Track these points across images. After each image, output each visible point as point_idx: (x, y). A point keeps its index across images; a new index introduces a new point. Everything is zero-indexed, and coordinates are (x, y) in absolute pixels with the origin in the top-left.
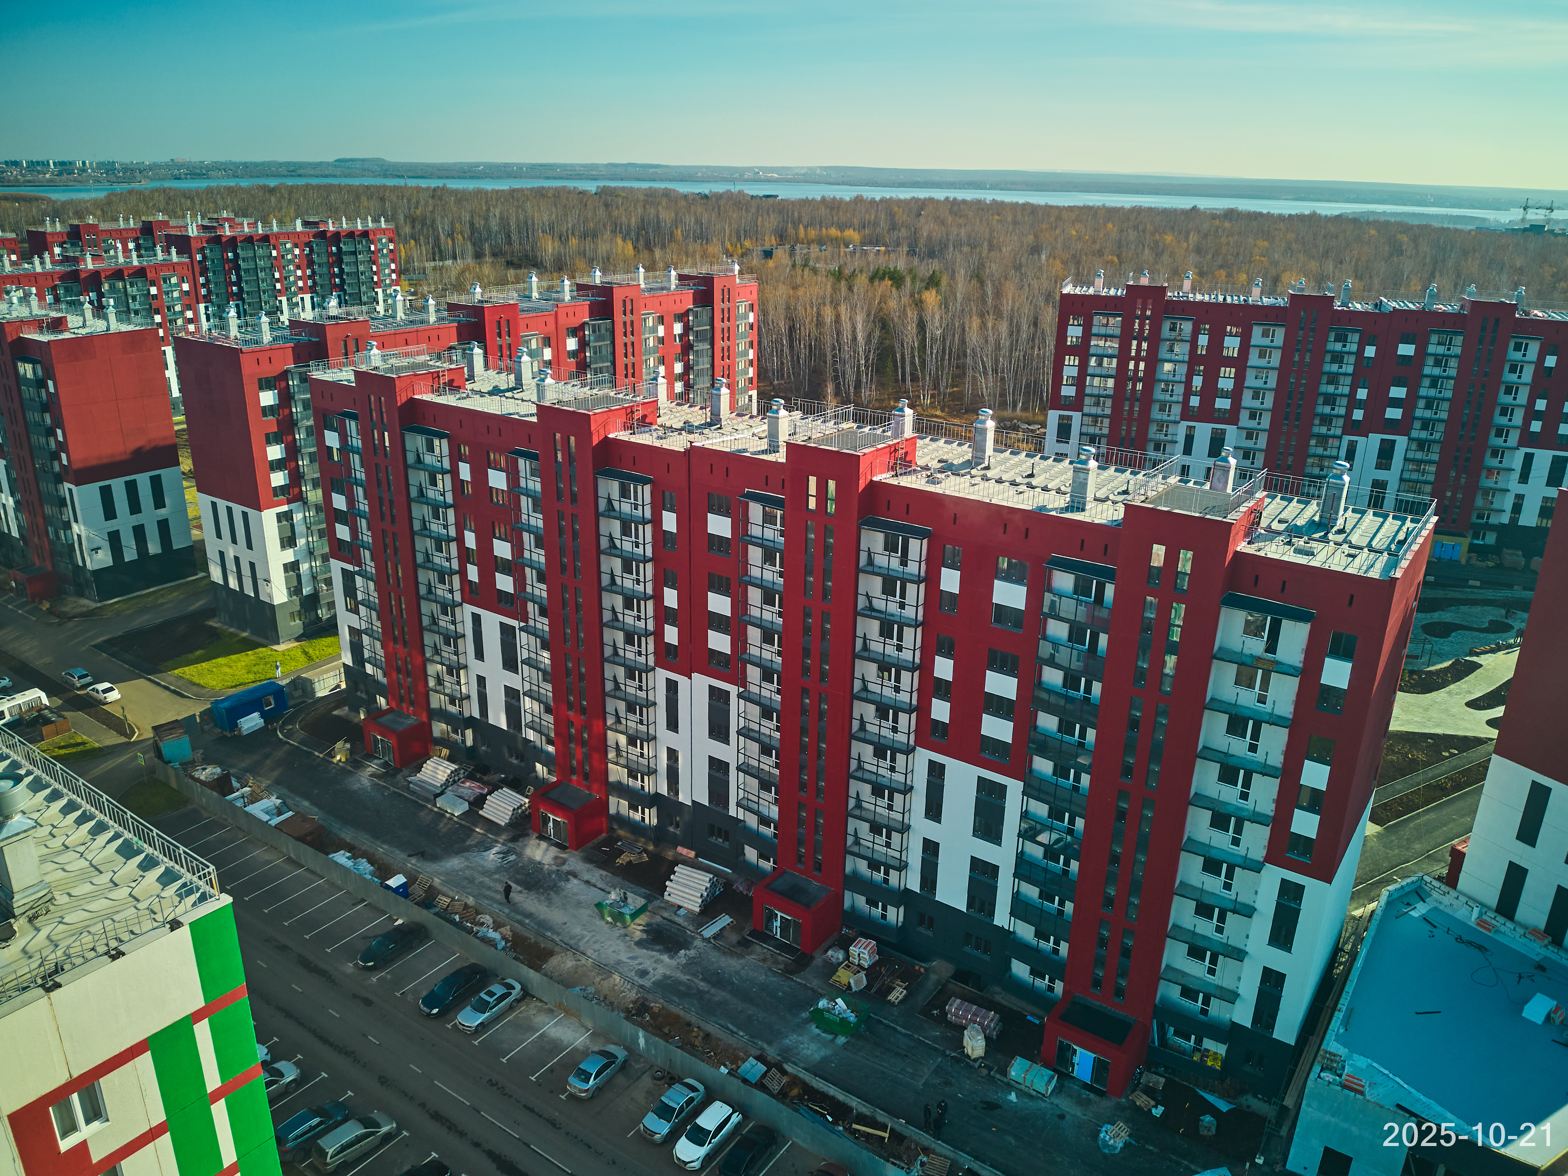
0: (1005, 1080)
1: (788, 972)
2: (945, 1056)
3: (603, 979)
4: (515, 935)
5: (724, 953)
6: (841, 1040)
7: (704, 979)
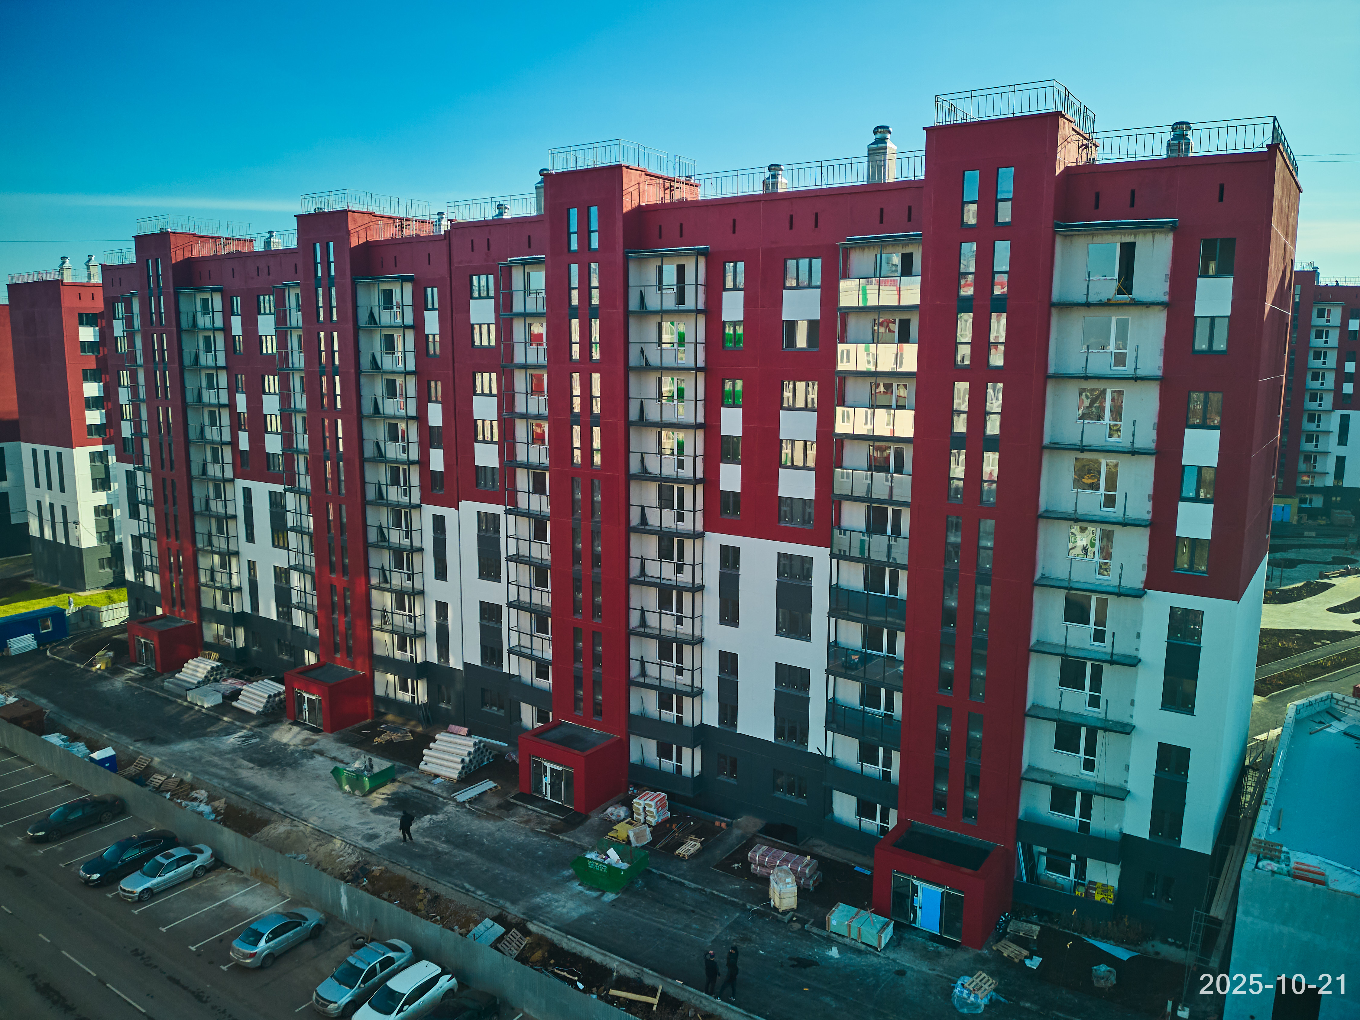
0: (824, 934)
1: (555, 830)
2: (743, 909)
3: (320, 845)
4: (229, 806)
5: (479, 817)
6: (610, 897)
7: (447, 842)
